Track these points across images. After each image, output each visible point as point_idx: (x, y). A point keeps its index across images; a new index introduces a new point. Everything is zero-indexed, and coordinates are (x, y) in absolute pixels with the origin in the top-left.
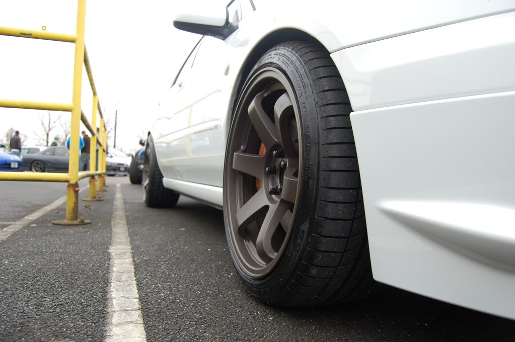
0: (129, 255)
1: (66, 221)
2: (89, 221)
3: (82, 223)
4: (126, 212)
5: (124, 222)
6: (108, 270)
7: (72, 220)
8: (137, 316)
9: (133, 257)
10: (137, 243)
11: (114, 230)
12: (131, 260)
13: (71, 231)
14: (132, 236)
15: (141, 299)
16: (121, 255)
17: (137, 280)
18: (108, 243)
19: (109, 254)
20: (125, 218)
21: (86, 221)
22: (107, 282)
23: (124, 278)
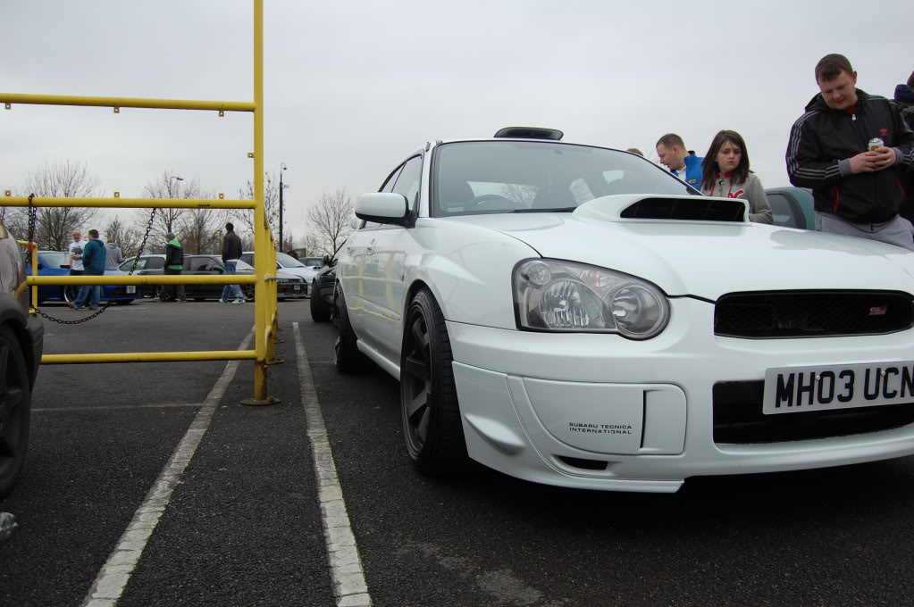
0: (325, 438)
1: (255, 401)
2: (279, 400)
3: (273, 403)
4: (315, 383)
5: (315, 399)
6: (310, 451)
7: (261, 399)
8: (336, 481)
9: (329, 440)
10: (332, 425)
11: (307, 411)
12: (328, 442)
13: (264, 413)
14: (326, 417)
15: (338, 472)
16: (319, 439)
17: (335, 459)
18: (304, 427)
19: (309, 438)
20: (314, 392)
21: (277, 400)
22: (312, 461)
23: (324, 458)
